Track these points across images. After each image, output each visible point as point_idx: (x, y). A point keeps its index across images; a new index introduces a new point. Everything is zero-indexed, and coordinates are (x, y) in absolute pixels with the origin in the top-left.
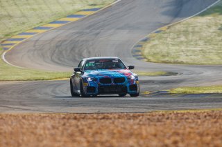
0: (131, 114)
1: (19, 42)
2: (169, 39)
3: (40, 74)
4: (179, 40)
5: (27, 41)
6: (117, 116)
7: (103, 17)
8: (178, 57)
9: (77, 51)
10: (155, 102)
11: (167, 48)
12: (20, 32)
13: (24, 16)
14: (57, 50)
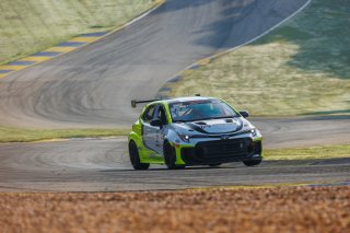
0: (155, 193)
2: (212, 79)
3: (18, 133)
4: (227, 80)
6: (133, 196)
9: (72, 97)
14: (42, 97)
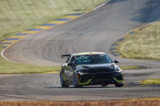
0: (109, 102)
1: (15, 41)
2: (140, 39)
3: (33, 68)
4: (149, 40)
5: (22, 41)
6: (97, 103)
7: (86, 20)
8: (148, 54)
9: (64, 48)
10: (129, 92)
11: (138, 46)
12: (17, 33)
13: (19, 19)
14: (47, 48)
